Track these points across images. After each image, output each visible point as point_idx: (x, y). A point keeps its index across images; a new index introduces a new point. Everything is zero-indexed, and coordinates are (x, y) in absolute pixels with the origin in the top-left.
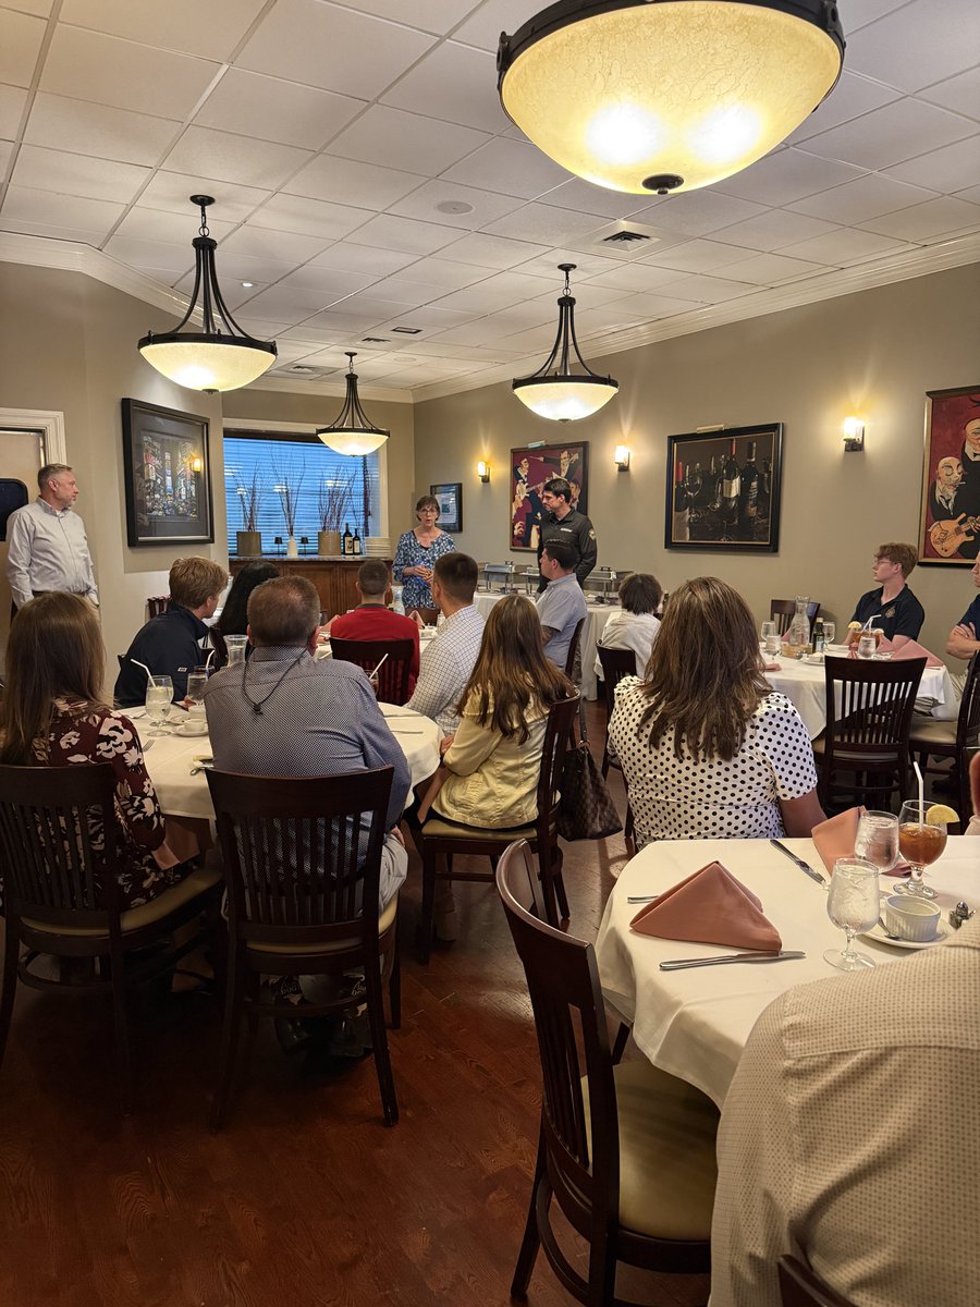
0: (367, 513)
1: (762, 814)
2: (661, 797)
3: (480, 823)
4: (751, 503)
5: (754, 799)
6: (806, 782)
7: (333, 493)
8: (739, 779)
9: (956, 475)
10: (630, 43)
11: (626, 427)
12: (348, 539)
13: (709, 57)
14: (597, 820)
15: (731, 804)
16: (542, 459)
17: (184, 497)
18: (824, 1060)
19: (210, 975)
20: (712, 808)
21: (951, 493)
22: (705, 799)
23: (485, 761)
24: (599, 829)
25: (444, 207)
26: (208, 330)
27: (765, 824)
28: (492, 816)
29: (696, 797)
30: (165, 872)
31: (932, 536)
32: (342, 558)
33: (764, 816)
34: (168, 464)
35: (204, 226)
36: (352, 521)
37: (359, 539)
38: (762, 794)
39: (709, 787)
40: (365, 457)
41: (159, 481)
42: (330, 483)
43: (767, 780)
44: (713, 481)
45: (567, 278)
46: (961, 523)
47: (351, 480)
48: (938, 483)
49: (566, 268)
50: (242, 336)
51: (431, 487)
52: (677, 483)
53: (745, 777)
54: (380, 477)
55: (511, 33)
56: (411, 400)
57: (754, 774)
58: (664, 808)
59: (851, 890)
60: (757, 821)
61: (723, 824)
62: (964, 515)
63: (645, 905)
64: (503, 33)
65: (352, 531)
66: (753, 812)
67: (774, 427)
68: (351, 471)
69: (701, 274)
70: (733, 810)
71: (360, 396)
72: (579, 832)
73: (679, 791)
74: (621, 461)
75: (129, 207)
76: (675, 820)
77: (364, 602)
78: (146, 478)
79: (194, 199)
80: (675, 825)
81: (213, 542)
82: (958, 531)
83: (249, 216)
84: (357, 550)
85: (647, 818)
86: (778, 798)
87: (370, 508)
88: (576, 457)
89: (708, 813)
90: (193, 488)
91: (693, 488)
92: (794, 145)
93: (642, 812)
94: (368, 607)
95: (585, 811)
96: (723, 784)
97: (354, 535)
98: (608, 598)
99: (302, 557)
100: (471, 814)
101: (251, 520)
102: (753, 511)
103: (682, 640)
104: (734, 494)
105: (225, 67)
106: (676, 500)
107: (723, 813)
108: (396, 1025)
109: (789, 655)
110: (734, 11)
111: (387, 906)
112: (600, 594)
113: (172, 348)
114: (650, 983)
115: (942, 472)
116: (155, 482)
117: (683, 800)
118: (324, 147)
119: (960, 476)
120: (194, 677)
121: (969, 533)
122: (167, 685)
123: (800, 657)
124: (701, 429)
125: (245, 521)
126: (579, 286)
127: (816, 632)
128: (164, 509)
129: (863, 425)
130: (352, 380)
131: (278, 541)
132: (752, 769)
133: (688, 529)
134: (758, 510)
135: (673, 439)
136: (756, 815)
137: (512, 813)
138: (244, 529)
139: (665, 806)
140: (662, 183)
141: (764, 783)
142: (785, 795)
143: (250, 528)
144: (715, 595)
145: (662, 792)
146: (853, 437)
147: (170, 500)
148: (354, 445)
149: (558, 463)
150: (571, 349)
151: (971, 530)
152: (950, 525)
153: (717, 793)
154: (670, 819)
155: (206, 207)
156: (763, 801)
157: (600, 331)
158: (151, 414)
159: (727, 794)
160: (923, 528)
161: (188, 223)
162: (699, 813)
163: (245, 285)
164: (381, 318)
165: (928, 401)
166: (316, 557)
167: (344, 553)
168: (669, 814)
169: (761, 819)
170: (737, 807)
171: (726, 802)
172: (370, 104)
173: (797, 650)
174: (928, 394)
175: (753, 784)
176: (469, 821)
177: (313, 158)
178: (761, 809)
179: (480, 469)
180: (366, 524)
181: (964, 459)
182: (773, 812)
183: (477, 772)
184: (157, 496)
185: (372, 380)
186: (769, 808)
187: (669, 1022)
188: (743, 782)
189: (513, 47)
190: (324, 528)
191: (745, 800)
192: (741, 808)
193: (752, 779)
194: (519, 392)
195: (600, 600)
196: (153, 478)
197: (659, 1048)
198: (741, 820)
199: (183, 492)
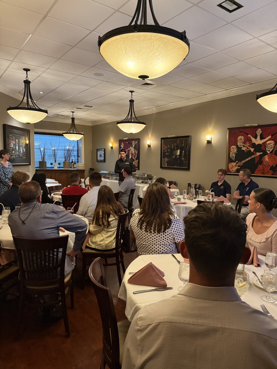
0: (78, 156)
1: (171, 246)
2: (144, 243)
3: (99, 248)
4: (183, 157)
5: (169, 243)
6: (182, 237)
7: (68, 150)
8: (165, 238)
9: (235, 151)
10: (131, 42)
11: (150, 135)
12: (72, 164)
13: (152, 47)
14: (133, 247)
15: (163, 244)
16: (127, 143)
17: (22, 152)
18: (145, 326)
19: (18, 295)
20: (158, 246)
21: (234, 155)
22: (156, 243)
23: (102, 230)
24: (133, 250)
25: (96, 74)
26: (28, 106)
27: (172, 249)
28: (103, 246)
29: (153, 243)
30: (3, 266)
31: (229, 167)
32: (71, 169)
33: (172, 247)
34: (17, 143)
35: (27, 77)
36: (73, 159)
37: (76, 164)
38: (171, 241)
39: (157, 240)
40: (78, 140)
41: (14, 148)
42: (68, 148)
43: (172, 237)
44: (172, 151)
45: (132, 95)
46: (237, 163)
47: (74, 147)
48: (231, 153)
49: (132, 92)
50: (38, 108)
51: (97, 149)
52: (163, 151)
53: (166, 237)
54: (82, 146)
55: (101, 36)
56: (91, 125)
57: (169, 236)
58: (145, 246)
59: (184, 270)
60: (170, 248)
61: (161, 250)
62: (237, 161)
63: (132, 275)
64: (99, 36)
65: (74, 161)
66: (168, 246)
67: (188, 136)
68: (74, 144)
69: (169, 95)
70: (163, 246)
71: (75, 123)
72: (128, 251)
73: (149, 241)
74: (149, 144)
75: (5, 71)
76: (148, 249)
77: (72, 184)
78: (10, 147)
79: (24, 69)
80: (148, 251)
81: (30, 165)
82: (236, 166)
83: (41, 75)
84: (75, 167)
85: (141, 249)
86: (175, 242)
87: (79, 155)
88: (136, 142)
89: (157, 247)
90: (25, 149)
91: (168, 152)
92: (190, 63)
93: (140, 247)
94: (74, 185)
95: (129, 245)
96: (160, 239)
97: (74, 162)
98: (145, 182)
99: (59, 169)
100: (97, 245)
101: (44, 158)
102: (183, 159)
103: (150, 200)
104: (178, 154)
105: (31, 35)
106: (163, 155)
107: (161, 247)
108: (72, 307)
109: (190, 199)
110: (158, 35)
111: (67, 275)
112: (143, 181)
113: (17, 111)
114: (130, 298)
115: (232, 150)
116: (13, 148)
117: (150, 244)
118: (61, 57)
119: (236, 151)
120: (17, 207)
121: (239, 166)
122: (8, 209)
123: (192, 200)
124: (169, 136)
125: (42, 158)
126: (135, 97)
127: (197, 193)
128: (15, 156)
129: (211, 136)
130: (73, 119)
131: (51, 164)
132: (168, 235)
133: (166, 163)
134: (184, 159)
135: (162, 139)
136: (169, 247)
137: (109, 245)
138: (41, 160)
139: (145, 245)
140: (144, 77)
141: (171, 238)
142: (177, 241)
143: (43, 160)
144: (158, 188)
145: (145, 242)
146: (209, 140)
147: (17, 153)
148: (74, 138)
149: (132, 144)
150: (133, 113)
151: (239, 165)
152: (234, 164)
153: (159, 241)
154: (147, 249)
155: (28, 72)
156: (171, 243)
157: (141, 108)
158: (12, 128)
159: (161, 241)
160: (227, 165)
161: (23, 76)
162: (154, 247)
163: (41, 93)
164: (81, 103)
165: (228, 131)
166: (63, 169)
167: (71, 168)
168: (147, 248)
169: (171, 248)
170: (164, 245)
171: (161, 244)
172: (73, 47)
173: (192, 198)
174: (228, 129)
175: (168, 239)
176: (96, 247)
177: (58, 60)
178: (170, 245)
179: (110, 145)
180: (78, 159)
181: (237, 147)
182: (174, 246)
183: (99, 233)
184: (13, 152)
185: (79, 119)
186: (173, 245)
187: (133, 309)
188: (166, 238)
189: (102, 40)
190: (65, 160)
191: (166, 243)
192: (165, 245)
193: (168, 237)
194: (119, 125)
195: (143, 182)
196: (12, 147)
197: (130, 316)
198: (165, 248)
199: (22, 151)
